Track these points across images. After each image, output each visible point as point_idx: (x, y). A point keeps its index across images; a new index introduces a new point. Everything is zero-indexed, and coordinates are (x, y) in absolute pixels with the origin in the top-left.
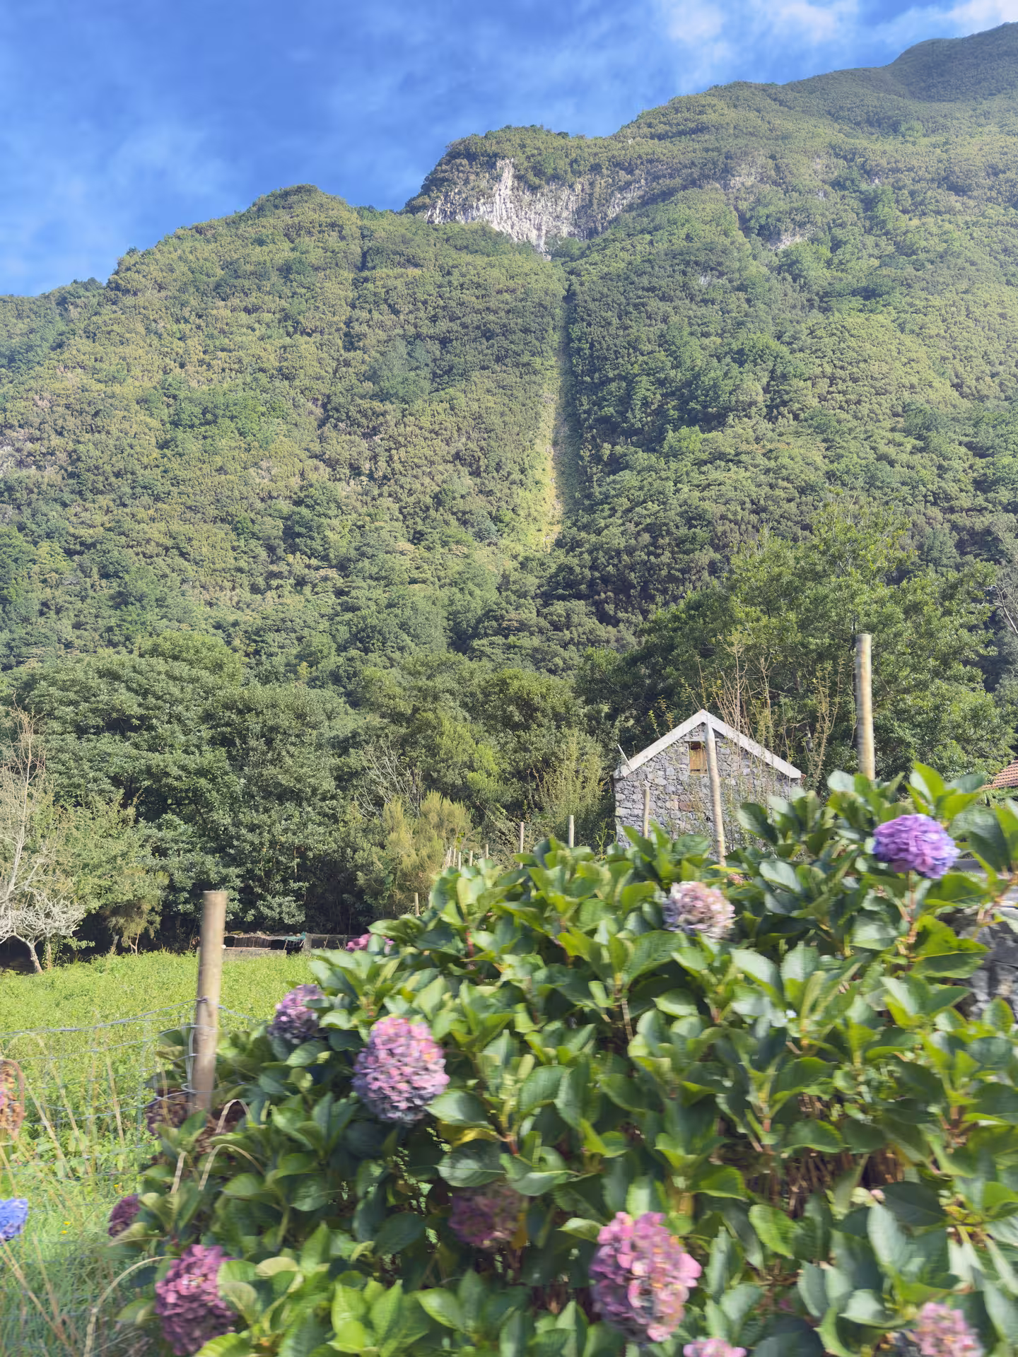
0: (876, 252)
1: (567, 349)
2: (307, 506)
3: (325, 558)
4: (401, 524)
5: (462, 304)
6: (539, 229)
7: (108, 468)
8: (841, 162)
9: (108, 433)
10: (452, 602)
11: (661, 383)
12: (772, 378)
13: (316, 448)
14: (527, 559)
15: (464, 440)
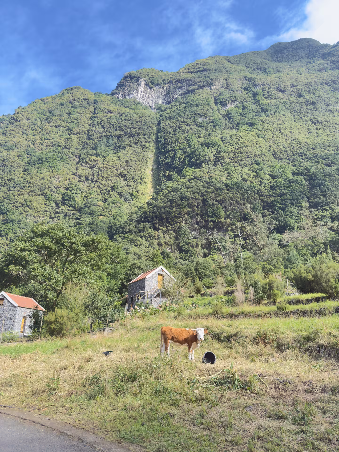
0: (256, 111)
1: (157, 141)
2: (70, 190)
3: (74, 207)
4: (100, 196)
5: (125, 126)
6: (153, 101)
7: (6, 178)
8: (247, 82)
9: (7, 166)
10: (110, 223)
11: (184, 152)
12: (217, 152)
13: (75, 171)
14: (141, 207)
15: (123, 169)
